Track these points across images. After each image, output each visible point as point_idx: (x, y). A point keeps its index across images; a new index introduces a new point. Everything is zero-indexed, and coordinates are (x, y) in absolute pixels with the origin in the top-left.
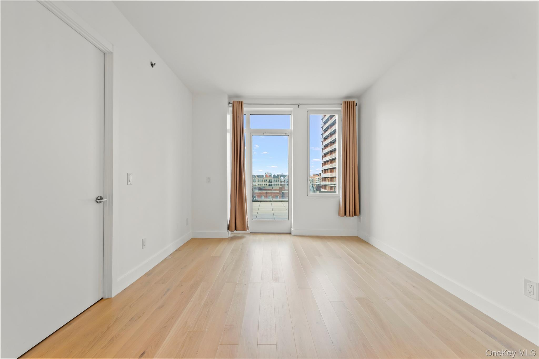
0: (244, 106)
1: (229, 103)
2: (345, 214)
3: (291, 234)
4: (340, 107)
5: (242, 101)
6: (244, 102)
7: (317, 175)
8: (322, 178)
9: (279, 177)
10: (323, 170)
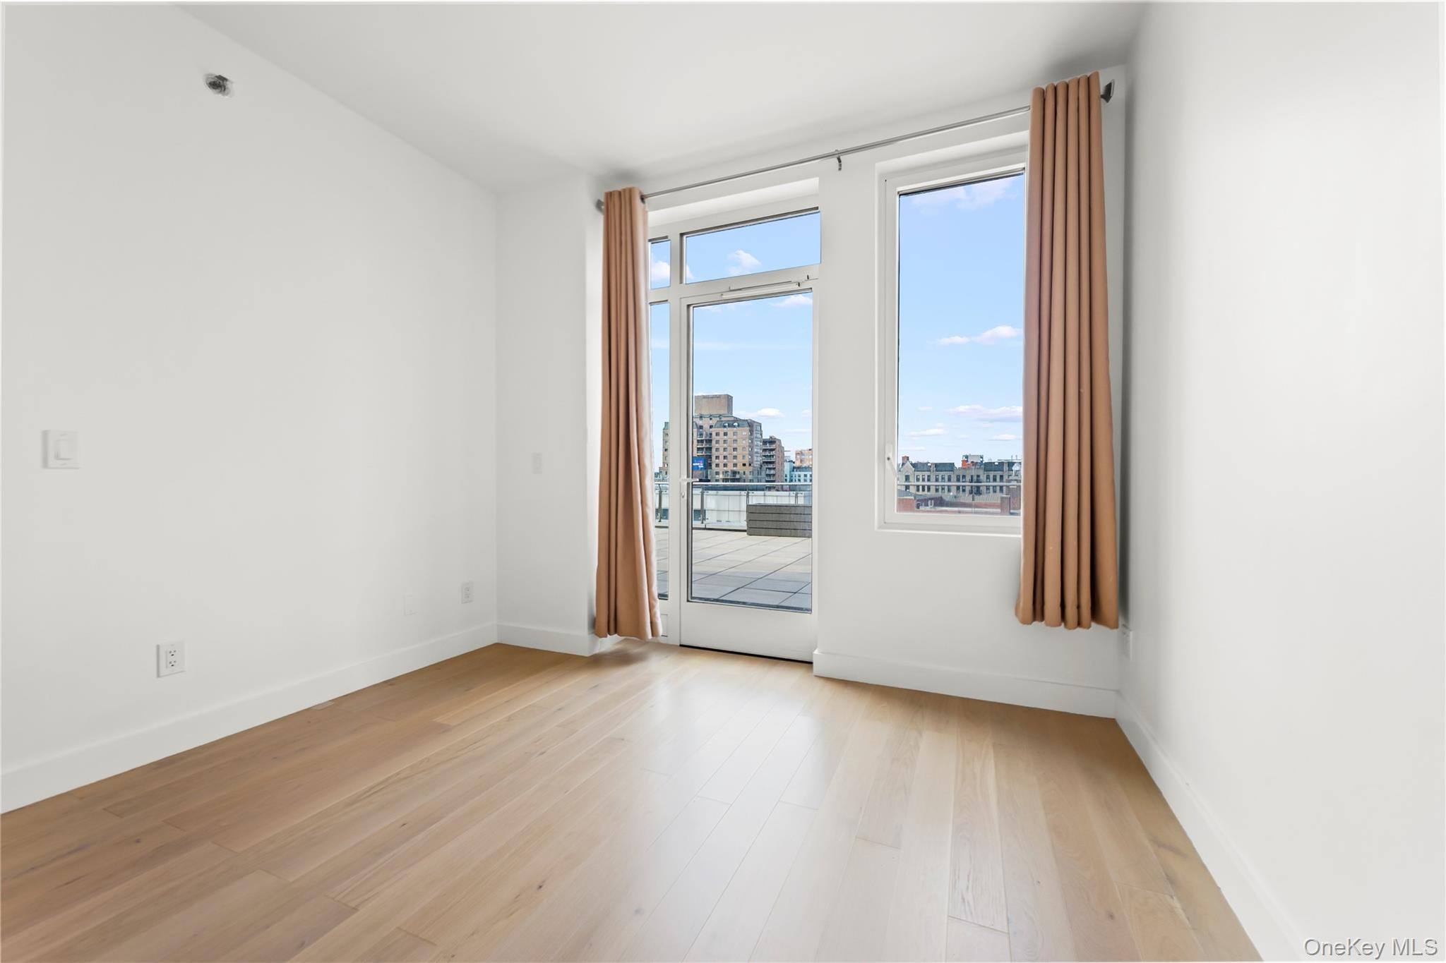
2: (1037, 611)
3: (812, 668)
9: (1006, 468)
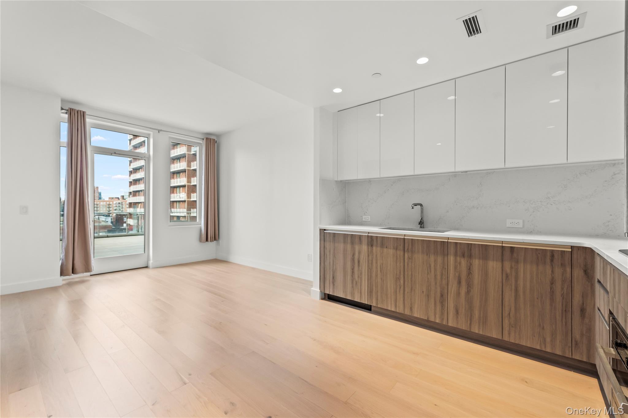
0: (87, 117)
1: (62, 109)
2: (207, 240)
4: (201, 141)
5: (84, 111)
6: (87, 113)
7: (116, 198)
8: (130, 203)
10: (131, 191)
